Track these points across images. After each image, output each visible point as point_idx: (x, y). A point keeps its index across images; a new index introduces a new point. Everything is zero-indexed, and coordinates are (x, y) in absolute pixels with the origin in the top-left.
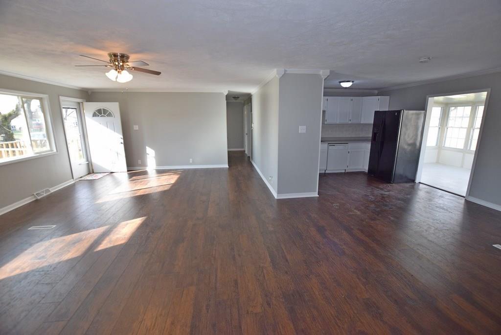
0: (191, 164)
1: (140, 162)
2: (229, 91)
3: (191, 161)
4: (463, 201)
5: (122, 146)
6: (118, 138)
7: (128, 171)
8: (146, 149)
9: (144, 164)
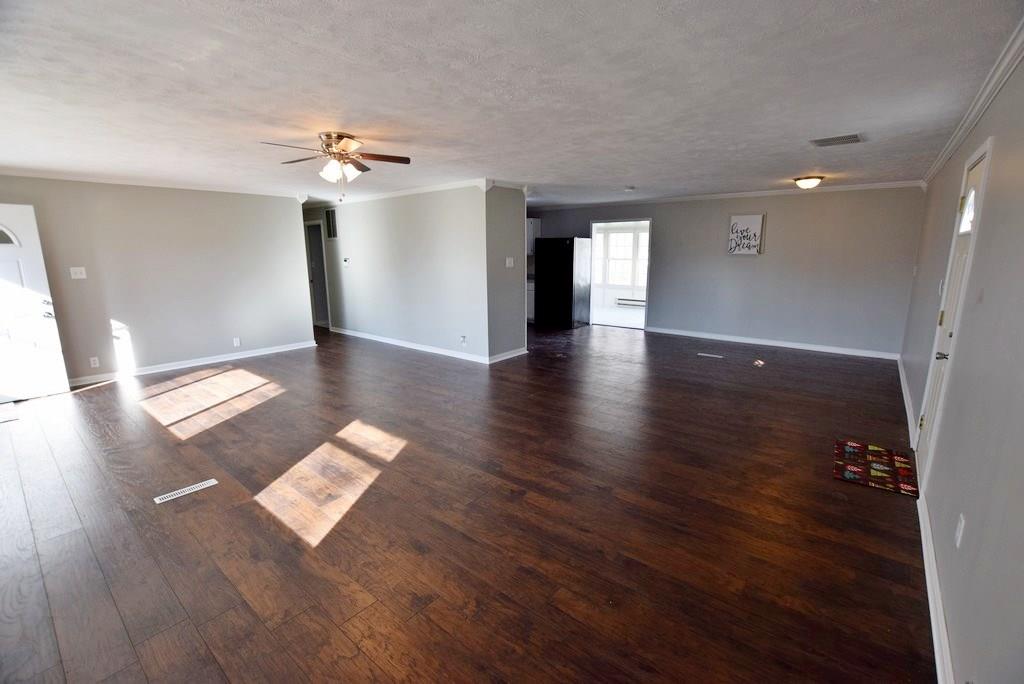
0: (237, 350)
1: (95, 362)
2: (309, 197)
3: (236, 343)
4: (641, 335)
5: (53, 322)
6: (39, 301)
7: (73, 389)
8: (110, 325)
9: (106, 368)
